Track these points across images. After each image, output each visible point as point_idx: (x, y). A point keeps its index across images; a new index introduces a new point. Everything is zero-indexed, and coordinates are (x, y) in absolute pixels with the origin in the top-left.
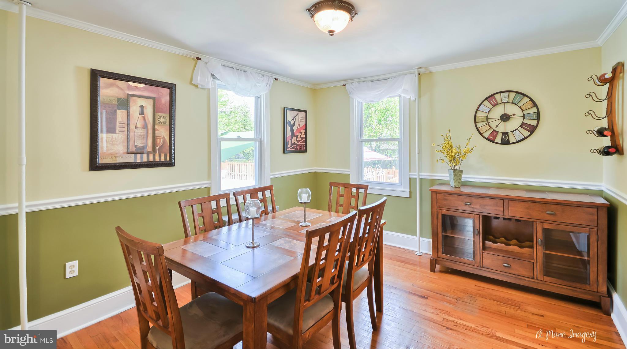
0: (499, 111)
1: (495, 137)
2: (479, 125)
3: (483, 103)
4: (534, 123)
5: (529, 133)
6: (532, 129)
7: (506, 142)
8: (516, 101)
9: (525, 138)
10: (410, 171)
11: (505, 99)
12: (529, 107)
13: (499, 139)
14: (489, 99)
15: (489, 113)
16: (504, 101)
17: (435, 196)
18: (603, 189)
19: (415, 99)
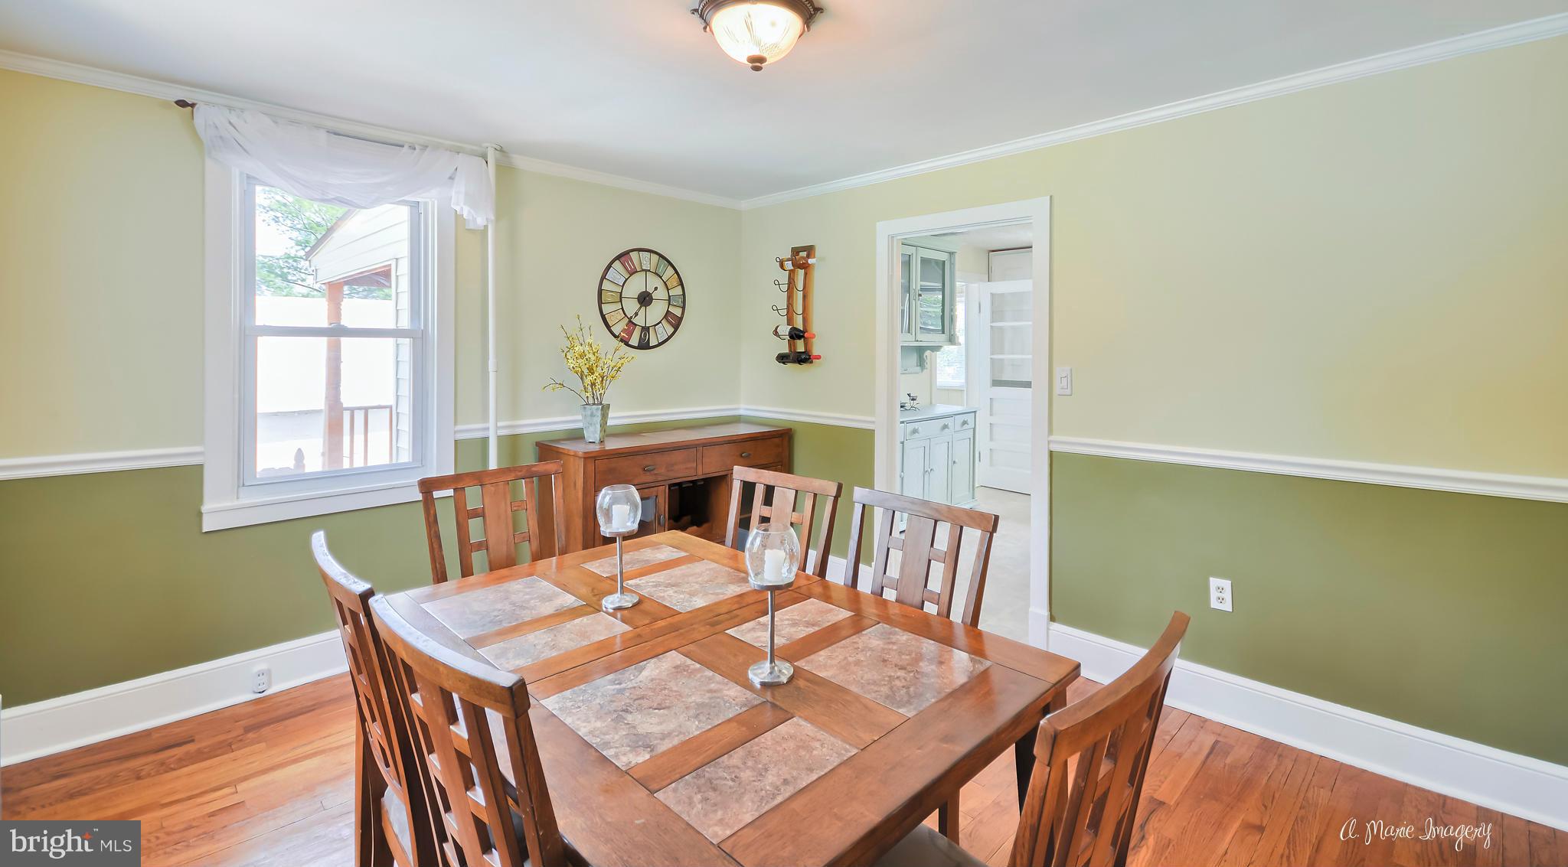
0: (637, 285)
1: (630, 334)
2: (605, 309)
3: (613, 265)
4: (679, 312)
5: (673, 330)
6: (677, 323)
7: (644, 345)
8: (660, 271)
9: (669, 339)
10: (456, 423)
11: (645, 263)
12: (675, 284)
13: (635, 339)
14: (622, 257)
15: (623, 286)
16: (644, 268)
17: (591, 467)
18: (742, 412)
19: (486, 227)
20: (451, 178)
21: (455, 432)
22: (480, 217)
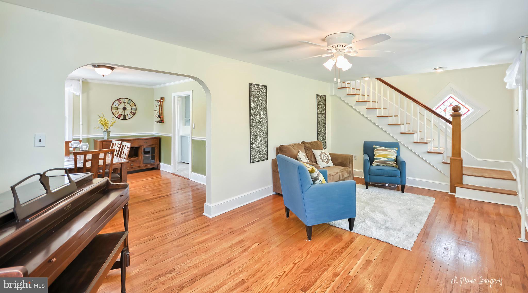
0: (122, 106)
1: (120, 117)
2: (113, 111)
3: (115, 102)
4: (134, 112)
5: (133, 115)
6: (134, 114)
7: (124, 119)
8: (129, 103)
9: (132, 117)
11: (125, 101)
12: (133, 105)
13: (122, 118)
14: (118, 100)
15: (118, 106)
16: (124, 102)
17: (101, 144)
18: (154, 134)
19: (80, 95)
20: (71, 85)
21: (73, 137)
22: (78, 93)
